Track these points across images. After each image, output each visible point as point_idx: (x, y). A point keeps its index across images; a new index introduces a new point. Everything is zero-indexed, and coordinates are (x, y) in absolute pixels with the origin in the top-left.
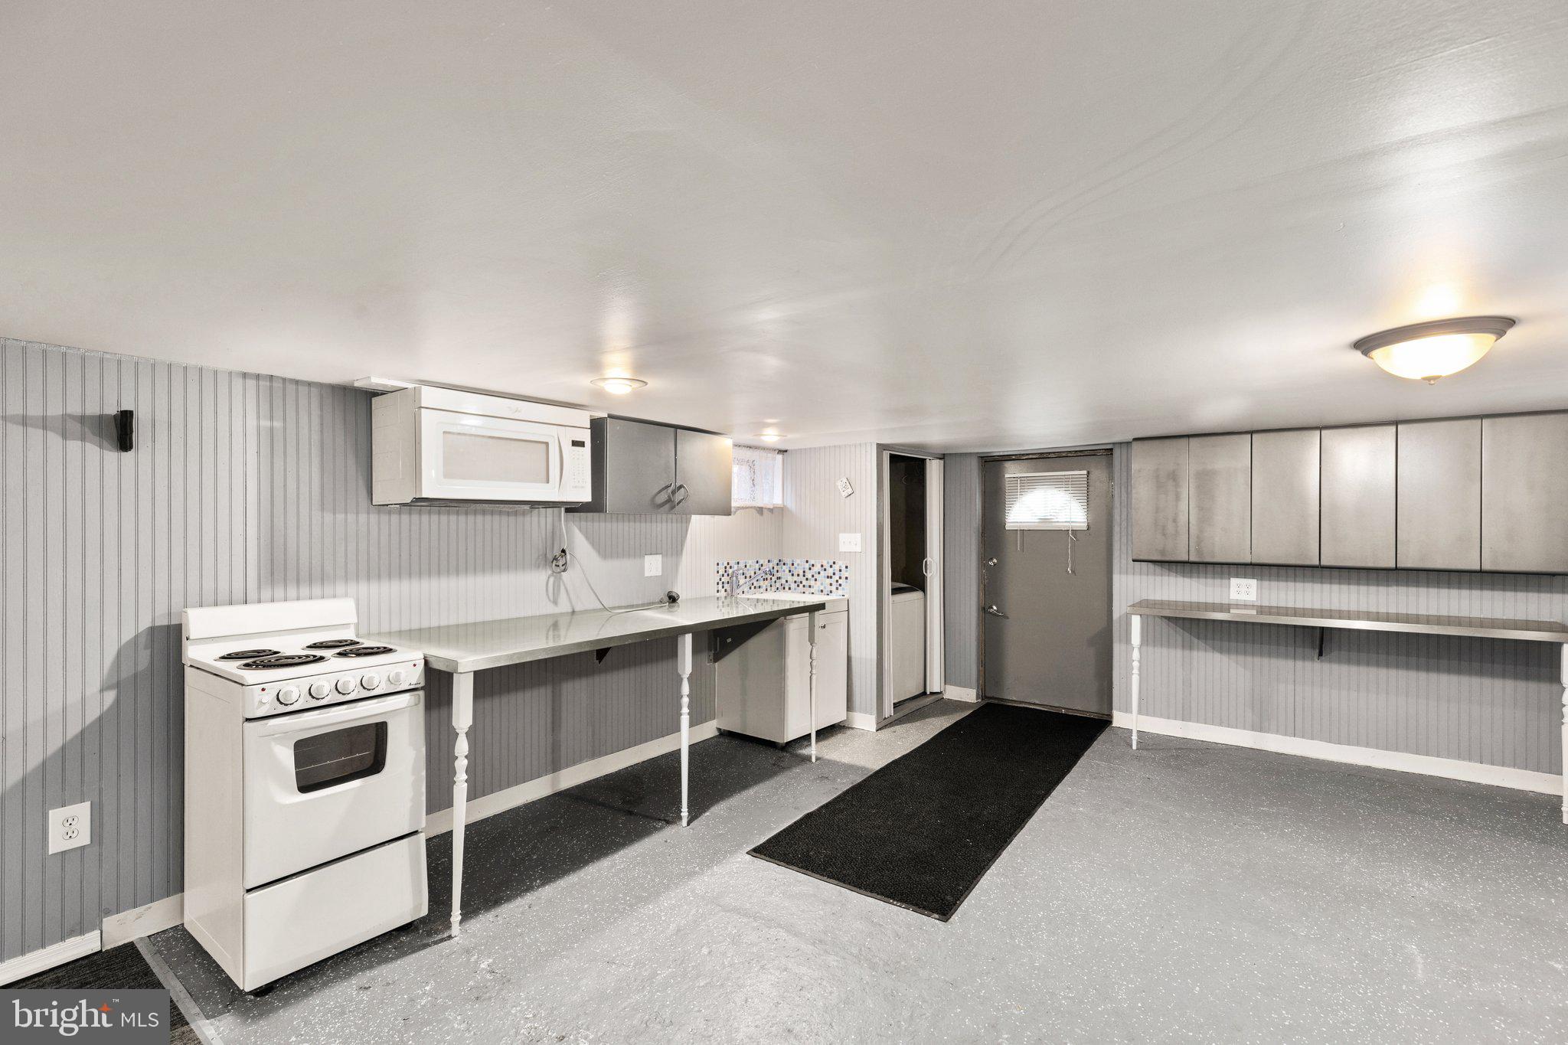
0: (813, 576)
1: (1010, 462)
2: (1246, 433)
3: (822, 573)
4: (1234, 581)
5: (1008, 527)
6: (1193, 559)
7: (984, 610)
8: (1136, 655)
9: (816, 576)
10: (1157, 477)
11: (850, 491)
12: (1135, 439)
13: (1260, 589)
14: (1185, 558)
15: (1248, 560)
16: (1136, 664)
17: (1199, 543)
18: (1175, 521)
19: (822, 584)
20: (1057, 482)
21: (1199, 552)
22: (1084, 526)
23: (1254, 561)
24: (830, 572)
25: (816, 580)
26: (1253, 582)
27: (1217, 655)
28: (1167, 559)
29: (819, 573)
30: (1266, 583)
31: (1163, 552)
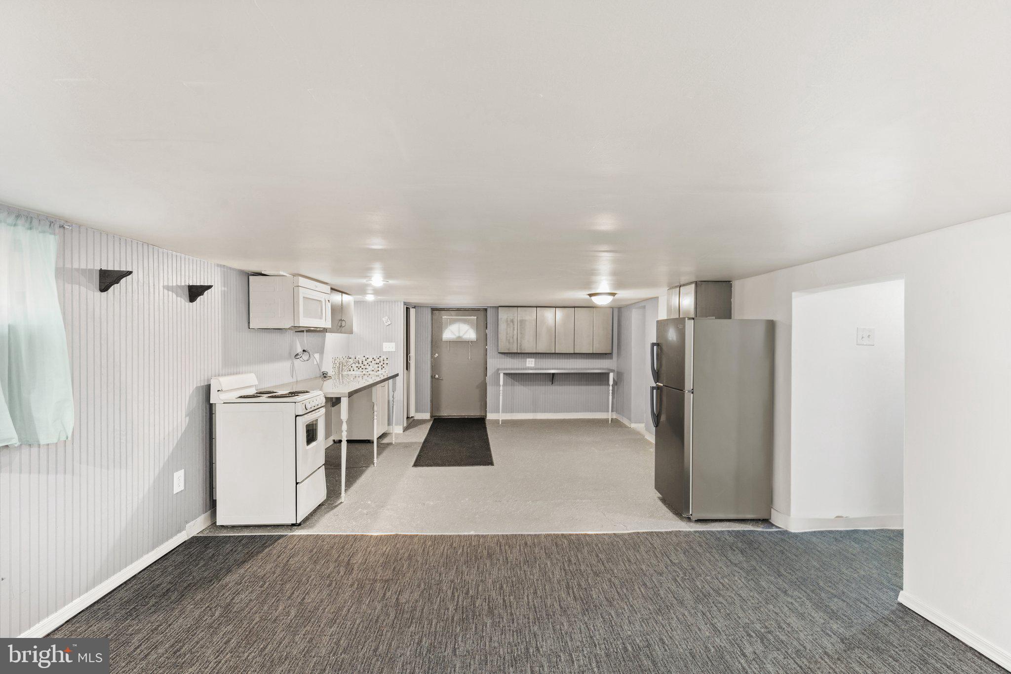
0: (368, 364)
1: (444, 311)
2: (535, 307)
3: (373, 362)
4: (528, 360)
5: (444, 339)
6: (518, 352)
7: (433, 377)
8: (501, 388)
9: (370, 363)
10: (507, 321)
11: (389, 323)
12: (499, 306)
13: (535, 362)
14: (516, 351)
15: (535, 352)
16: (501, 392)
17: (521, 346)
18: (513, 338)
19: (373, 367)
20: (465, 321)
21: (521, 349)
22: (475, 340)
23: (537, 352)
24: (378, 361)
25: (369, 365)
26: (533, 360)
27: (522, 387)
28: (510, 352)
29: (371, 362)
30: (537, 360)
31: (509, 349)
